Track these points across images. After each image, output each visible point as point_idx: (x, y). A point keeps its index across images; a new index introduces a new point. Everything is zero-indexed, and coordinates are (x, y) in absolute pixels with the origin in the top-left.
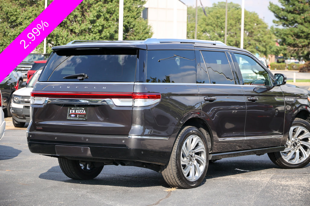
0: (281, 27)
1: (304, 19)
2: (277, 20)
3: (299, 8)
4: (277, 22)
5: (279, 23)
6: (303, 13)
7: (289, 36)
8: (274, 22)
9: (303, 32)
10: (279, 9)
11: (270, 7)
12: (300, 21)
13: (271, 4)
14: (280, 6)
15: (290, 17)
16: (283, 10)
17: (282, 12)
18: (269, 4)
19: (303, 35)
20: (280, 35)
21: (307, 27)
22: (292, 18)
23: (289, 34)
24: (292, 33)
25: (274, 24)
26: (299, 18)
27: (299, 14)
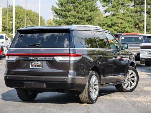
0: (58, 19)
1: (71, 14)
2: (56, 15)
3: (68, 9)
4: (56, 16)
5: (57, 16)
6: (70, 11)
7: (63, 23)
8: (55, 16)
9: (70, 21)
10: (57, 9)
11: (52, 8)
12: (69, 16)
13: (53, 6)
14: (58, 8)
15: (64, 13)
16: (59, 10)
17: (59, 11)
18: (52, 7)
19: (70, 23)
20: (58, 22)
21: (72, 19)
22: (65, 14)
23: (63, 22)
24: (64, 22)
25: (54, 17)
26: (68, 14)
27: (68, 12)
